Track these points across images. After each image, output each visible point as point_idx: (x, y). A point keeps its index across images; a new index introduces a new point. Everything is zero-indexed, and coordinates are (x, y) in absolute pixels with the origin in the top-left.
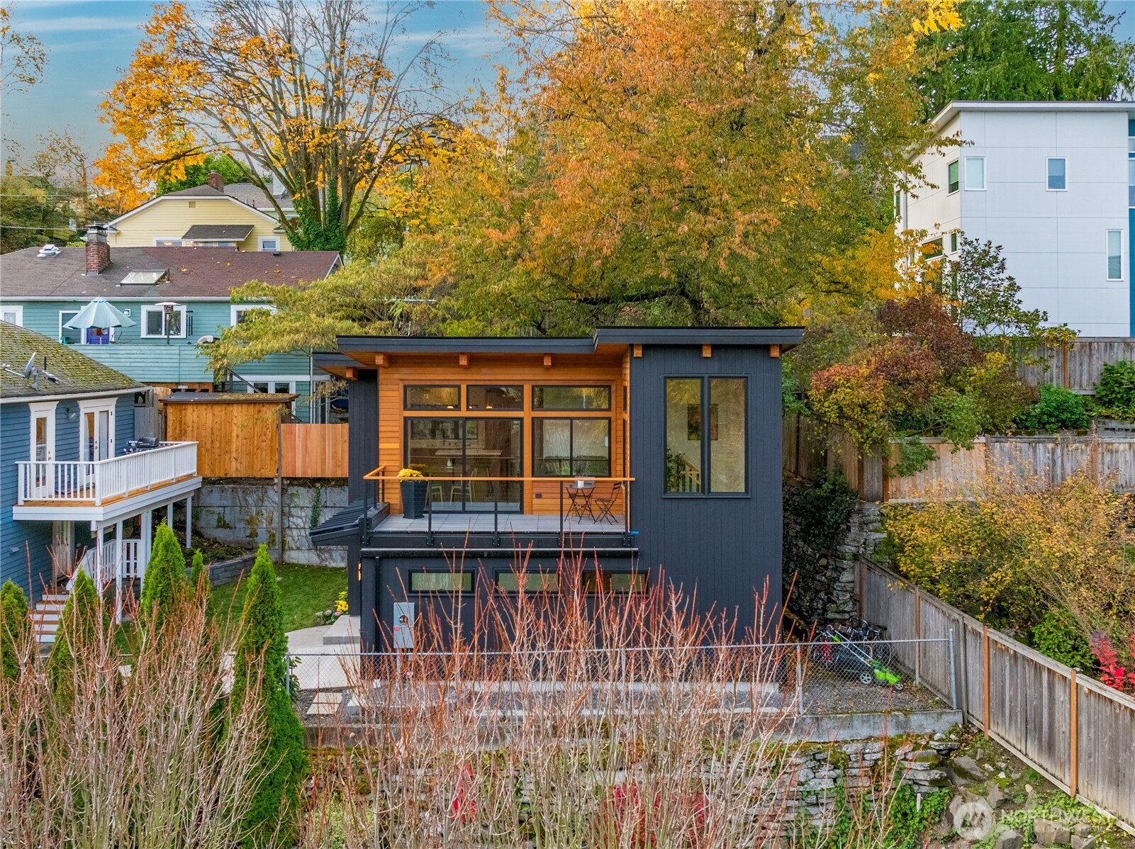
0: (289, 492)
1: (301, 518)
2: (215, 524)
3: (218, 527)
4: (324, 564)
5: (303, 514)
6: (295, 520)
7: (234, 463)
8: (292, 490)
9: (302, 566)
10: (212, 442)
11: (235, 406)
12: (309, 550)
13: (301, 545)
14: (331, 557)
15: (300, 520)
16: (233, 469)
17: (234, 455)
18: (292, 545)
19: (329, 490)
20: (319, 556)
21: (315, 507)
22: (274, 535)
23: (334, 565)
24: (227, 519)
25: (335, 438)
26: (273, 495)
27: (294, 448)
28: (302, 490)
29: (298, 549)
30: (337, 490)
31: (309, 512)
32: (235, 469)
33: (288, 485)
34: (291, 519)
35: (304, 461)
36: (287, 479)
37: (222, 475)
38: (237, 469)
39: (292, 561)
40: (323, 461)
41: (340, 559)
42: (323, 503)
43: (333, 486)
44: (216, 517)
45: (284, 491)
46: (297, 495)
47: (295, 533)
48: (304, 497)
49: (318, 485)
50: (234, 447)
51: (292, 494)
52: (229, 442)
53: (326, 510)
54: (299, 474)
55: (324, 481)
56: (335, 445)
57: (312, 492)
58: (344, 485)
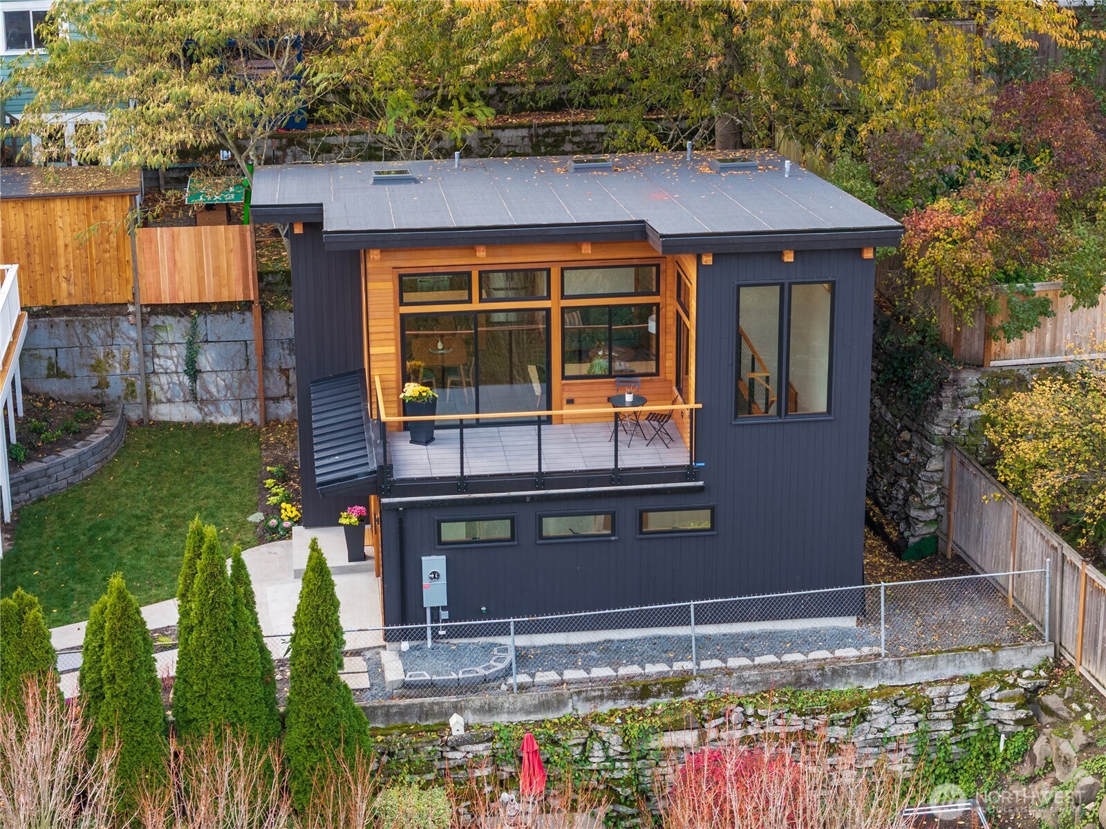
0: (152, 324)
1: (171, 358)
2: (45, 372)
3: (49, 376)
4: (208, 419)
5: (175, 353)
6: (162, 361)
7: (64, 285)
8: (156, 321)
9: (178, 425)
10: (29, 255)
11: (58, 202)
12: (186, 401)
13: (173, 395)
14: (218, 410)
15: (170, 362)
16: (64, 294)
17: (63, 273)
18: (160, 395)
19: (209, 318)
20: (201, 410)
21: (190, 344)
22: (133, 384)
23: (221, 420)
24: (62, 365)
25: (216, 247)
26: (129, 330)
27: (156, 263)
28: (170, 320)
29: (169, 401)
30: (222, 318)
31: (183, 350)
32: (65, 294)
33: (150, 314)
34: (156, 360)
35: (172, 282)
36: (147, 306)
37: (50, 304)
38: (70, 294)
39: (162, 418)
40: (200, 280)
41: (230, 412)
42: (202, 337)
43: (216, 313)
44: (45, 363)
45: (145, 322)
46: (163, 327)
47: (164, 379)
48: (174, 330)
49: (194, 312)
50: (62, 262)
51: (156, 327)
52: (54, 255)
53: (206, 346)
54: (166, 300)
55: (204, 308)
56: (216, 258)
57: (185, 323)
58: (231, 311)
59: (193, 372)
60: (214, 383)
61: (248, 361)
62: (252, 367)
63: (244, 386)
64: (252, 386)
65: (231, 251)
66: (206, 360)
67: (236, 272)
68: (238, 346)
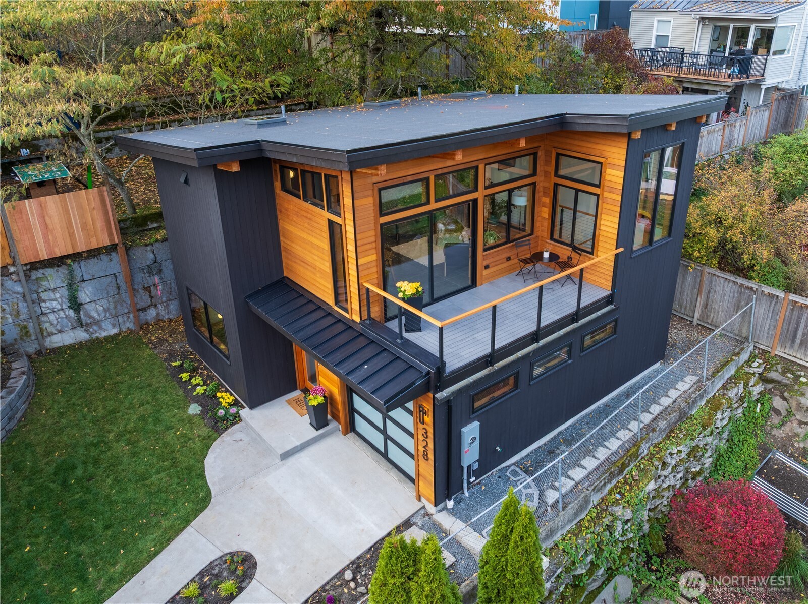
0: (34, 277)
1: (55, 300)
4: (94, 336)
5: (58, 295)
6: (48, 304)
8: (35, 275)
9: (72, 347)
12: (74, 328)
13: (63, 326)
14: (101, 328)
15: (54, 303)
18: (51, 329)
19: (83, 263)
20: (87, 331)
21: (70, 286)
22: (26, 327)
23: (104, 334)
25: (80, 207)
26: (14, 286)
27: (29, 229)
28: (49, 272)
29: (60, 331)
30: (93, 261)
31: (65, 292)
33: (30, 270)
34: (43, 304)
35: (47, 241)
36: (26, 265)
39: (55, 346)
40: (71, 235)
41: (110, 327)
42: (79, 278)
43: (86, 258)
45: (28, 277)
46: (45, 278)
47: (52, 317)
48: (55, 278)
49: (69, 261)
51: (37, 279)
53: (84, 285)
54: (44, 255)
55: (77, 256)
56: (82, 216)
57: (63, 271)
58: (100, 254)
59: (76, 305)
60: (94, 310)
61: (118, 288)
62: (122, 292)
63: (119, 306)
64: (125, 305)
65: (94, 209)
66: (85, 295)
67: (100, 224)
68: (109, 279)
